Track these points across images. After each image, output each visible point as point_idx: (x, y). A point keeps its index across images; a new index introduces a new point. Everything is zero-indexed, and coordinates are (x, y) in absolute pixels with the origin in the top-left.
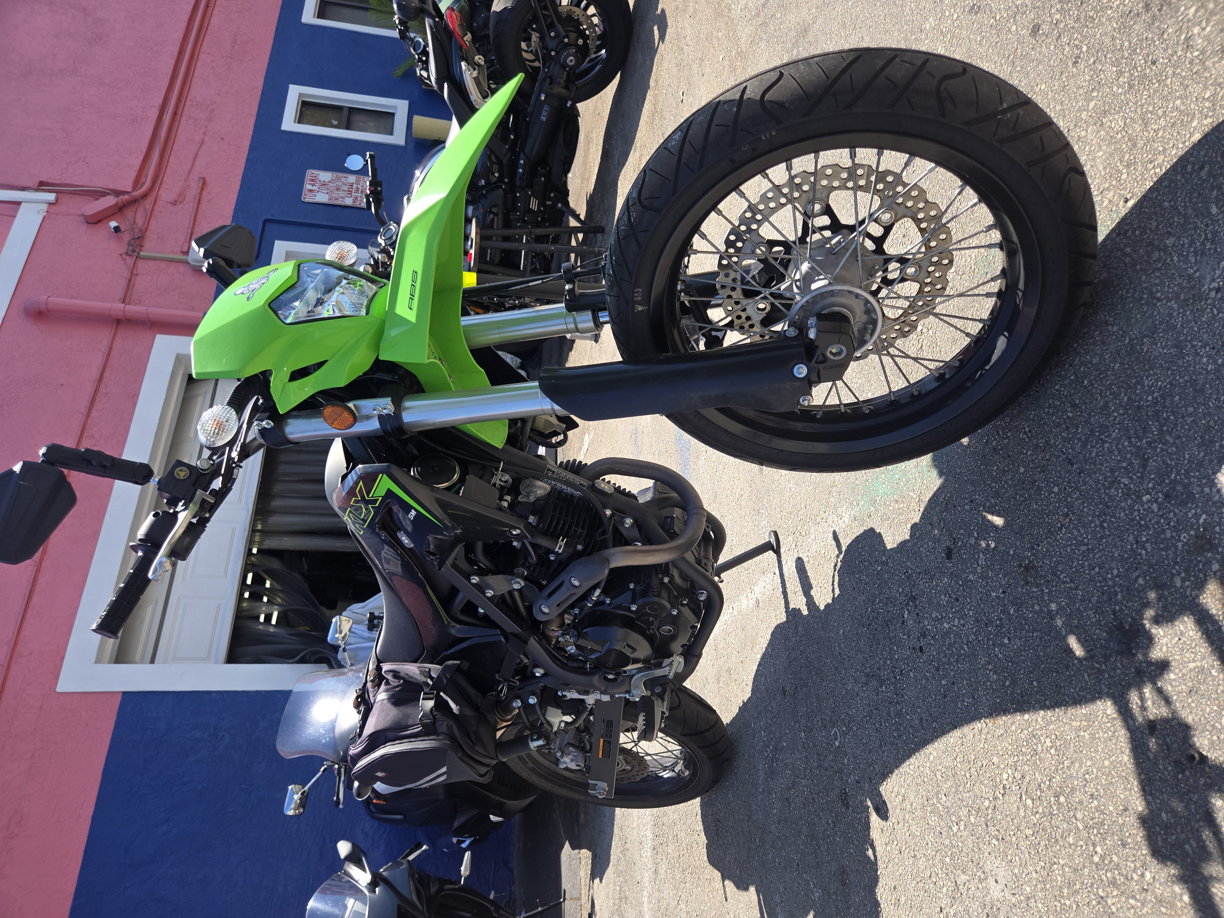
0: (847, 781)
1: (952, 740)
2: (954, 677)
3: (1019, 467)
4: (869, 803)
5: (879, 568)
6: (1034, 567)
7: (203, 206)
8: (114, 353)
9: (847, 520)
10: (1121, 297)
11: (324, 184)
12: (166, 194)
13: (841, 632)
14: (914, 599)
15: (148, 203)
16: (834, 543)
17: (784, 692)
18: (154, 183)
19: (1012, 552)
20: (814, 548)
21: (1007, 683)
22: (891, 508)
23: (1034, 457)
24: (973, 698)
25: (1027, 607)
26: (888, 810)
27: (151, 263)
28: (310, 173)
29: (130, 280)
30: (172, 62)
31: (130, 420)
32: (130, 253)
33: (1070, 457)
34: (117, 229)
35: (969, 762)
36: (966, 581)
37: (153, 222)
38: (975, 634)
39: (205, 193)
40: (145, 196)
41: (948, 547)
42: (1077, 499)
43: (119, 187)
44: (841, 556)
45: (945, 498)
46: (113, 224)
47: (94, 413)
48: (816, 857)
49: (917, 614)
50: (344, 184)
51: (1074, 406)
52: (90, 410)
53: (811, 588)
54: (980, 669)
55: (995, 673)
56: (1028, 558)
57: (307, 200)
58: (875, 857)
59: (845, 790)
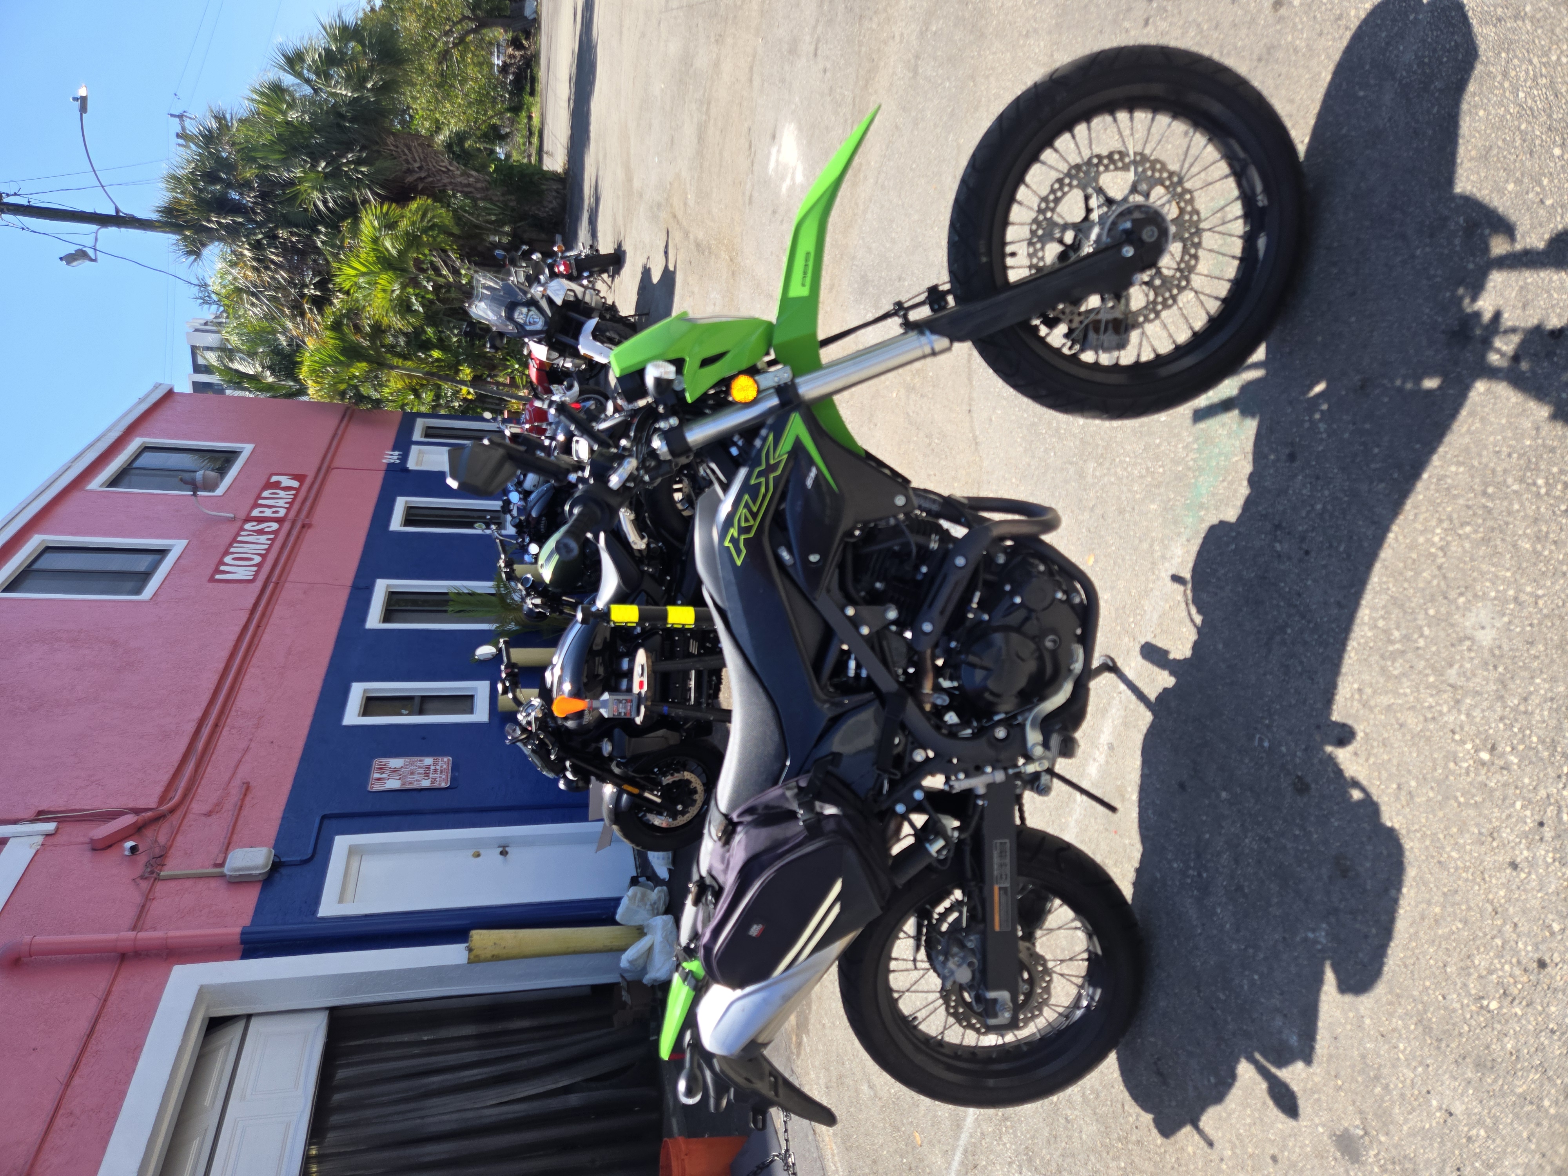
0: (1295, 765)
1: (1375, 579)
2: (1349, 532)
3: (1316, 340)
6: (1367, 380)
7: (244, 812)
8: (112, 998)
9: (1180, 553)
11: (395, 771)
12: (197, 807)
14: (1279, 526)
15: (175, 819)
16: (1176, 585)
17: (1182, 786)
18: (185, 796)
19: (1344, 393)
20: (1155, 617)
23: (1324, 322)
24: (1374, 523)
25: (1378, 409)
26: (1351, 727)
27: (172, 884)
28: (377, 762)
29: (143, 906)
30: (216, 678)
31: (128, 1082)
32: (147, 875)
33: (1351, 291)
34: (133, 849)
36: (1317, 458)
37: (180, 838)
38: (1347, 480)
39: (248, 799)
40: (172, 811)
41: (1289, 455)
43: (141, 804)
44: (1189, 586)
45: (1267, 426)
46: (130, 844)
47: (77, 1081)
48: (1300, 897)
49: (1289, 533)
50: (420, 767)
51: (1335, 264)
52: (71, 1077)
53: (1168, 653)
54: (1367, 496)
55: (1381, 481)
57: (375, 789)
58: (1363, 789)
59: (1298, 777)
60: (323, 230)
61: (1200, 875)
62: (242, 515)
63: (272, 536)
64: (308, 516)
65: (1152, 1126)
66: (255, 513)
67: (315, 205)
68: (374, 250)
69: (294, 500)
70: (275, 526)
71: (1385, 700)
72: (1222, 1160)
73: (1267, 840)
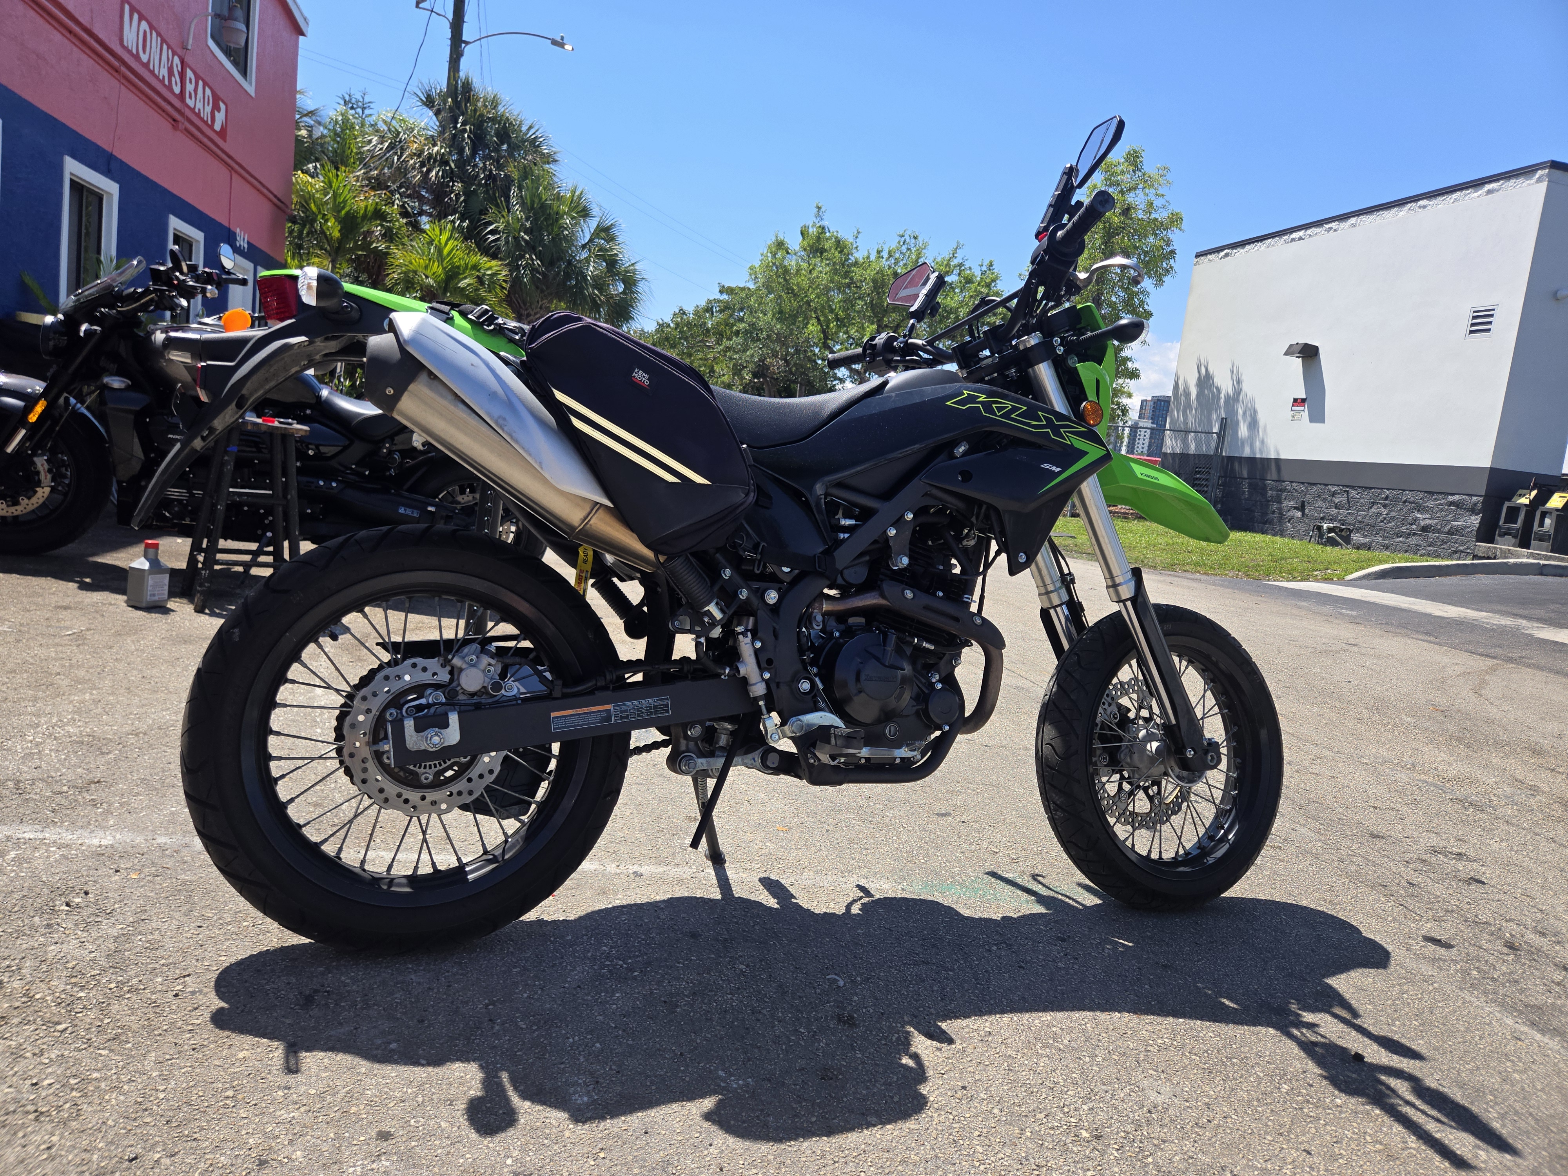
9: (886, 886)
16: (857, 891)
44: (872, 899)
45: (1053, 918)
53: (793, 897)
60: (465, 225)
62: (188, 59)
63: (167, 82)
64: (186, 130)
66: (189, 74)
67: (491, 223)
68: (467, 265)
69: (202, 119)
70: (177, 90)
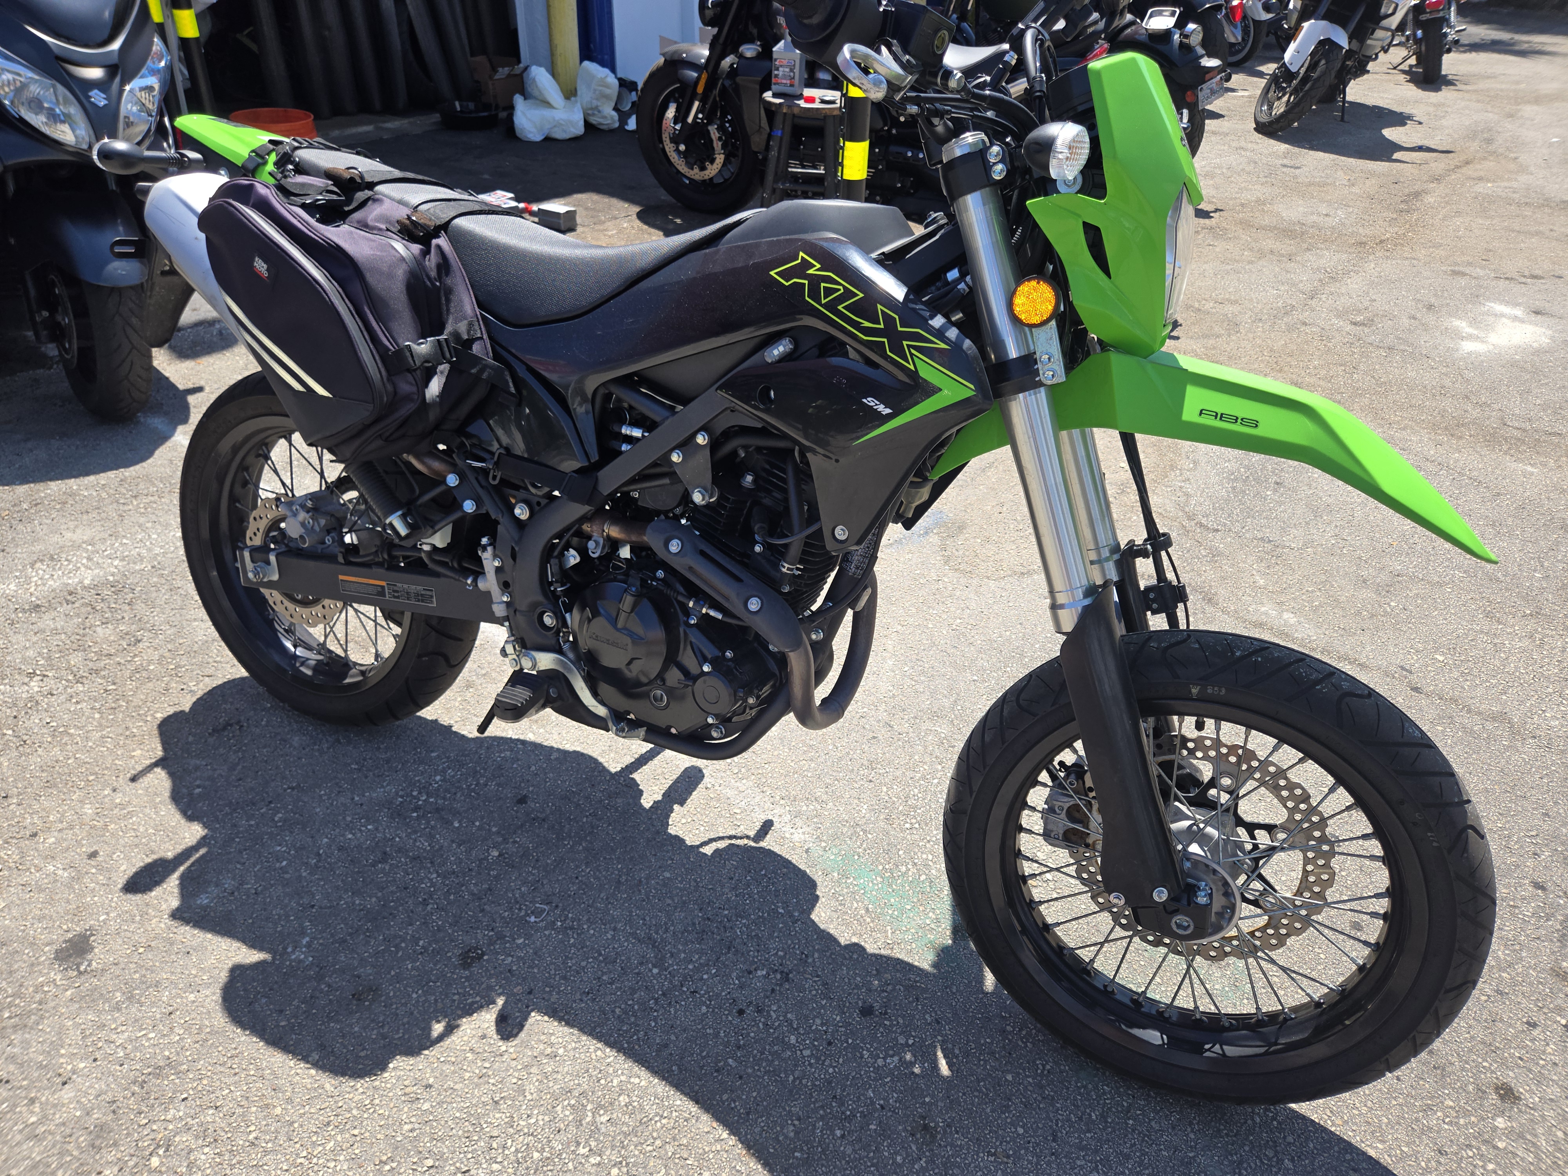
0: (498, 953)
1: (678, 1102)
2: (749, 1075)
3: (1009, 1072)
4: (500, 1002)
5: (781, 911)
6: (933, 1137)
9: (796, 837)
10: (1219, 1131)
13: (667, 875)
14: (786, 978)
16: (758, 826)
17: (522, 800)
19: (927, 1100)
20: (730, 793)
21: (797, 1154)
22: (855, 905)
23: (1030, 1088)
24: (748, 1114)
25: (889, 1146)
26: (516, 1035)
33: (1059, 1134)
35: (674, 1139)
36: (855, 1047)
38: (814, 1085)
41: (872, 1007)
42: (1030, 1162)
44: (753, 844)
45: (916, 982)
48: (350, 934)
49: (773, 991)
51: (1103, 1117)
53: (682, 803)
54: (785, 1109)
55: (797, 1133)
56: (937, 1124)
58: (441, 1038)
59: (483, 954)
61: (417, 809)
65: (178, 709)
71: (531, 1088)
72: (114, 790)
73: (425, 903)
